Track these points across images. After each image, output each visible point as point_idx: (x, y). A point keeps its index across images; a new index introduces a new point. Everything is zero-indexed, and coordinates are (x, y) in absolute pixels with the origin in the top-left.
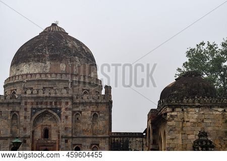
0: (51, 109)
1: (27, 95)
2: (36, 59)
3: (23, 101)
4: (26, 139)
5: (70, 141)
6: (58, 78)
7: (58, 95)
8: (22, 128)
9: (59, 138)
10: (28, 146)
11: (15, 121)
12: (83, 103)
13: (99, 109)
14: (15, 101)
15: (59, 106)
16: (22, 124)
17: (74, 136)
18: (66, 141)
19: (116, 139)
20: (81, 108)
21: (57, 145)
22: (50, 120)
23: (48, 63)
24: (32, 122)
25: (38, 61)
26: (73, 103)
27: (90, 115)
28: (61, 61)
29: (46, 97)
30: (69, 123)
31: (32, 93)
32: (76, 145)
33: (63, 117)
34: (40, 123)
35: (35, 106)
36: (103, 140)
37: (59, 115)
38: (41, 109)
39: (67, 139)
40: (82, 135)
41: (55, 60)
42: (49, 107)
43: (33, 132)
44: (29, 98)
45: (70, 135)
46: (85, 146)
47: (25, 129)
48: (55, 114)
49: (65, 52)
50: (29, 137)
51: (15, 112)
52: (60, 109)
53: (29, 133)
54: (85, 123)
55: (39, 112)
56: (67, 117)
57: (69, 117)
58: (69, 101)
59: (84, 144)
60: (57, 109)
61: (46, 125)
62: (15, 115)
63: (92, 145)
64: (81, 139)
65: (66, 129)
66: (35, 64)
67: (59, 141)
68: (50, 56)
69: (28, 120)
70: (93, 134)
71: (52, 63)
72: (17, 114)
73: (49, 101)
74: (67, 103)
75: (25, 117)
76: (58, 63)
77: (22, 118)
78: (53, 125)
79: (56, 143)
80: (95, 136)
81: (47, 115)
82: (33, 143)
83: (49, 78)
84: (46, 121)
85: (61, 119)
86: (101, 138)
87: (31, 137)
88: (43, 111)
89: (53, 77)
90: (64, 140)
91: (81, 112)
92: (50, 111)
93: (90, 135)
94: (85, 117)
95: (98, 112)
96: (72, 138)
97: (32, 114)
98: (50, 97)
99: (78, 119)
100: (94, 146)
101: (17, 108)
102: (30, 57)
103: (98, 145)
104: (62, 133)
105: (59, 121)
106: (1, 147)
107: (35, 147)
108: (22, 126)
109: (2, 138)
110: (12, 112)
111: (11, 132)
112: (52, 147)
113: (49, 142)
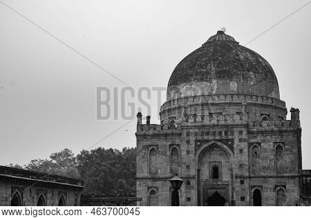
0: (220, 141)
1: (189, 124)
2: (199, 77)
3: (185, 131)
4: (190, 180)
5: (247, 182)
6: (228, 100)
7: (229, 122)
8: (184, 166)
9: (232, 178)
10: (193, 189)
11: (175, 157)
12: (262, 132)
13: (284, 139)
14: (175, 131)
15: (230, 137)
16: (184, 160)
17: (252, 175)
18: (242, 182)
19: (308, 179)
20: (259, 139)
21: (230, 188)
22: (220, 155)
23: (214, 81)
24: (197, 158)
25: (202, 80)
26: (249, 132)
27: (272, 147)
28: (231, 78)
29: (214, 125)
30: (245, 158)
31: (195, 121)
32: (255, 186)
33: (236, 151)
34: (206, 159)
35: (199, 138)
36: (291, 181)
37: (232, 148)
38: (208, 141)
39: (242, 179)
40: (263, 174)
41: (224, 77)
42: (217, 138)
43: (199, 171)
44: (191, 127)
45: (247, 174)
46: (267, 188)
47: (188, 167)
48: (225, 146)
49: (236, 67)
50: (194, 177)
51: (175, 146)
52: (232, 140)
53: (193, 172)
54: (266, 158)
55: (205, 146)
56: (241, 151)
57: (244, 150)
58: (243, 129)
59: (265, 185)
60: (228, 140)
61: (215, 162)
62: (174, 150)
63: (276, 186)
64: (261, 179)
65: (241, 166)
66: (198, 84)
67: (232, 181)
68: (217, 73)
69: (192, 156)
70: (278, 172)
71: (220, 82)
72: (177, 148)
73: (217, 130)
74: (241, 133)
75: (188, 152)
76: (228, 81)
77: (184, 153)
78: (223, 162)
79: (228, 185)
80: (280, 175)
81: (216, 149)
82: (199, 184)
83: (217, 100)
84: (215, 157)
85: (234, 153)
86: (288, 177)
87: (196, 177)
88: (210, 143)
89: (222, 100)
90: (239, 180)
91: (260, 144)
92: (219, 143)
93: (274, 174)
94: (265, 150)
95: (283, 143)
96: (250, 177)
97: (197, 147)
98: (218, 125)
99: (256, 153)
100: (279, 188)
101: (177, 141)
102: (191, 75)
103: (285, 187)
104: (236, 171)
105: (232, 156)
106: (160, 190)
107: (202, 190)
108: (185, 164)
109: (160, 179)
110: (170, 145)
111: (171, 171)
112: (223, 191)
113: (219, 183)
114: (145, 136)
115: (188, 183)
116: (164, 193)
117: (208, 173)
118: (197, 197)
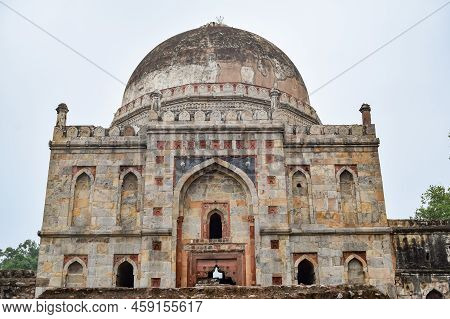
0: (230, 158)
1: (164, 125)
2: (184, 59)
3: (153, 139)
4: (160, 239)
5: (285, 243)
6: (240, 92)
7: (246, 123)
8: (149, 210)
9: (252, 236)
10: (167, 258)
11: (130, 193)
12: (311, 145)
13: (355, 159)
14: (132, 139)
15: (249, 152)
16: (149, 198)
17: (294, 230)
18: (275, 245)
19: (409, 237)
20: (307, 157)
21: (248, 257)
22: (227, 188)
23: (212, 64)
24: (177, 192)
25: (190, 62)
26: (286, 145)
27: (331, 174)
28: (242, 60)
29: (214, 130)
30: (279, 194)
31: (177, 119)
32: (301, 254)
33: (262, 181)
34: (197, 196)
35: (183, 152)
36: (376, 242)
37: (251, 172)
38: (202, 159)
39: (275, 238)
40: (316, 228)
41: (229, 58)
42: (222, 152)
43: (180, 220)
44: (168, 131)
45: (285, 227)
46: (326, 258)
47: (157, 211)
48: (238, 171)
50: (170, 234)
51: (131, 169)
52: (253, 157)
53: (168, 222)
54: (322, 195)
55: (197, 168)
56: (271, 179)
57: (278, 177)
58: (274, 137)
59: (323, 251)
60: (245, 157)
61: (216, 203)
62: (129, 177)
63: (346, 253)
64: (313, 238)
65: (272, 209)
66: (182, 68)
67: (253, 244)
68: (217, 51)
69: (167, 187)
70: (347, 225)
71: (223, 65)
72: (137, 173)
73: (223, 138)
74: (270, 143)
75: (159, 181)
76: (237, 65)
77: (150, 183)
78: (233, 203)
79: (242, 251)
80: (353, 229)
81: (216, 176)
82: (179, 250)
83: (217, 92)
84: (216, 192)
85: (256, 185)
86: (370, 234)
87: (175, 233)
88: (207, 163)
89: (228, 91)
90: (267, 239)
91: (306, 167)
92: (226, 164)
93: (340, 228)
94: (319, 181)
95: (354, 166)
96: (291, 234)
97: (179, 169)
98: (224, 129)
99: (299, 186)
100: (351, 257)
101: (137, 159)
102: (170, 58)
103: (363, 254)
104: (263, 221)
105: (252, 189)
106: (91, 261)
107: (185, 263)
108: (150, 204)
109: (93, 237)
110: (122, 168)
111: (120, 221)
112: (231, 264)
113: (223, 247)
114: (69, 148)
115: (157, 246)
116: (101, 268)
117: (199, 226)
118: (174, 277)
